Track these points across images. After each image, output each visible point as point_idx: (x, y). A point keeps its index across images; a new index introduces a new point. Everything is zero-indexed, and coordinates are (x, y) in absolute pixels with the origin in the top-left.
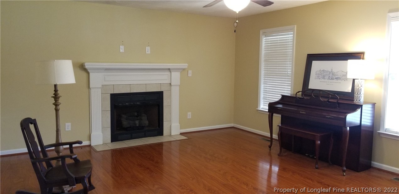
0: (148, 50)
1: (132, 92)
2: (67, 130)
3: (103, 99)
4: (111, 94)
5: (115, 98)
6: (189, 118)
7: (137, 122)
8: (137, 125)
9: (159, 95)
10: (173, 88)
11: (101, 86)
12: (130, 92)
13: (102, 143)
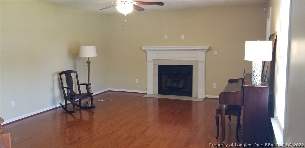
0: (182, 37)
1: (171, 64)
2: (136, 83)
3: (154, 68)
4: (158, 65)
5: (161, 68)
6: (215, 87)
7: (175, 84)
8: (175, 87)
9: (190, 68)
10: (199, 63)
11: (152, 60)
12: (169, 65)
13: (152, 94)
